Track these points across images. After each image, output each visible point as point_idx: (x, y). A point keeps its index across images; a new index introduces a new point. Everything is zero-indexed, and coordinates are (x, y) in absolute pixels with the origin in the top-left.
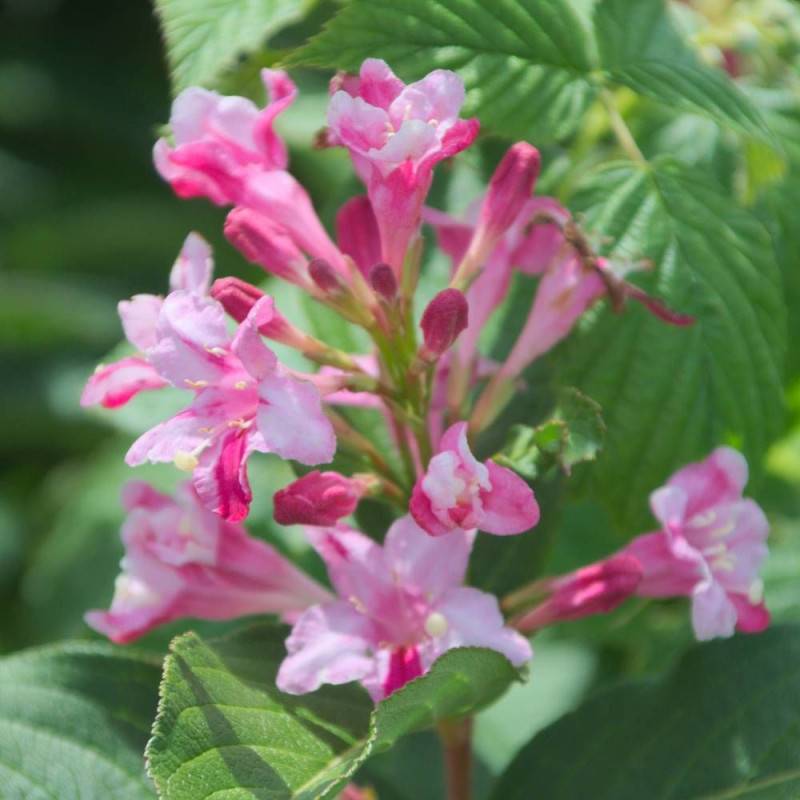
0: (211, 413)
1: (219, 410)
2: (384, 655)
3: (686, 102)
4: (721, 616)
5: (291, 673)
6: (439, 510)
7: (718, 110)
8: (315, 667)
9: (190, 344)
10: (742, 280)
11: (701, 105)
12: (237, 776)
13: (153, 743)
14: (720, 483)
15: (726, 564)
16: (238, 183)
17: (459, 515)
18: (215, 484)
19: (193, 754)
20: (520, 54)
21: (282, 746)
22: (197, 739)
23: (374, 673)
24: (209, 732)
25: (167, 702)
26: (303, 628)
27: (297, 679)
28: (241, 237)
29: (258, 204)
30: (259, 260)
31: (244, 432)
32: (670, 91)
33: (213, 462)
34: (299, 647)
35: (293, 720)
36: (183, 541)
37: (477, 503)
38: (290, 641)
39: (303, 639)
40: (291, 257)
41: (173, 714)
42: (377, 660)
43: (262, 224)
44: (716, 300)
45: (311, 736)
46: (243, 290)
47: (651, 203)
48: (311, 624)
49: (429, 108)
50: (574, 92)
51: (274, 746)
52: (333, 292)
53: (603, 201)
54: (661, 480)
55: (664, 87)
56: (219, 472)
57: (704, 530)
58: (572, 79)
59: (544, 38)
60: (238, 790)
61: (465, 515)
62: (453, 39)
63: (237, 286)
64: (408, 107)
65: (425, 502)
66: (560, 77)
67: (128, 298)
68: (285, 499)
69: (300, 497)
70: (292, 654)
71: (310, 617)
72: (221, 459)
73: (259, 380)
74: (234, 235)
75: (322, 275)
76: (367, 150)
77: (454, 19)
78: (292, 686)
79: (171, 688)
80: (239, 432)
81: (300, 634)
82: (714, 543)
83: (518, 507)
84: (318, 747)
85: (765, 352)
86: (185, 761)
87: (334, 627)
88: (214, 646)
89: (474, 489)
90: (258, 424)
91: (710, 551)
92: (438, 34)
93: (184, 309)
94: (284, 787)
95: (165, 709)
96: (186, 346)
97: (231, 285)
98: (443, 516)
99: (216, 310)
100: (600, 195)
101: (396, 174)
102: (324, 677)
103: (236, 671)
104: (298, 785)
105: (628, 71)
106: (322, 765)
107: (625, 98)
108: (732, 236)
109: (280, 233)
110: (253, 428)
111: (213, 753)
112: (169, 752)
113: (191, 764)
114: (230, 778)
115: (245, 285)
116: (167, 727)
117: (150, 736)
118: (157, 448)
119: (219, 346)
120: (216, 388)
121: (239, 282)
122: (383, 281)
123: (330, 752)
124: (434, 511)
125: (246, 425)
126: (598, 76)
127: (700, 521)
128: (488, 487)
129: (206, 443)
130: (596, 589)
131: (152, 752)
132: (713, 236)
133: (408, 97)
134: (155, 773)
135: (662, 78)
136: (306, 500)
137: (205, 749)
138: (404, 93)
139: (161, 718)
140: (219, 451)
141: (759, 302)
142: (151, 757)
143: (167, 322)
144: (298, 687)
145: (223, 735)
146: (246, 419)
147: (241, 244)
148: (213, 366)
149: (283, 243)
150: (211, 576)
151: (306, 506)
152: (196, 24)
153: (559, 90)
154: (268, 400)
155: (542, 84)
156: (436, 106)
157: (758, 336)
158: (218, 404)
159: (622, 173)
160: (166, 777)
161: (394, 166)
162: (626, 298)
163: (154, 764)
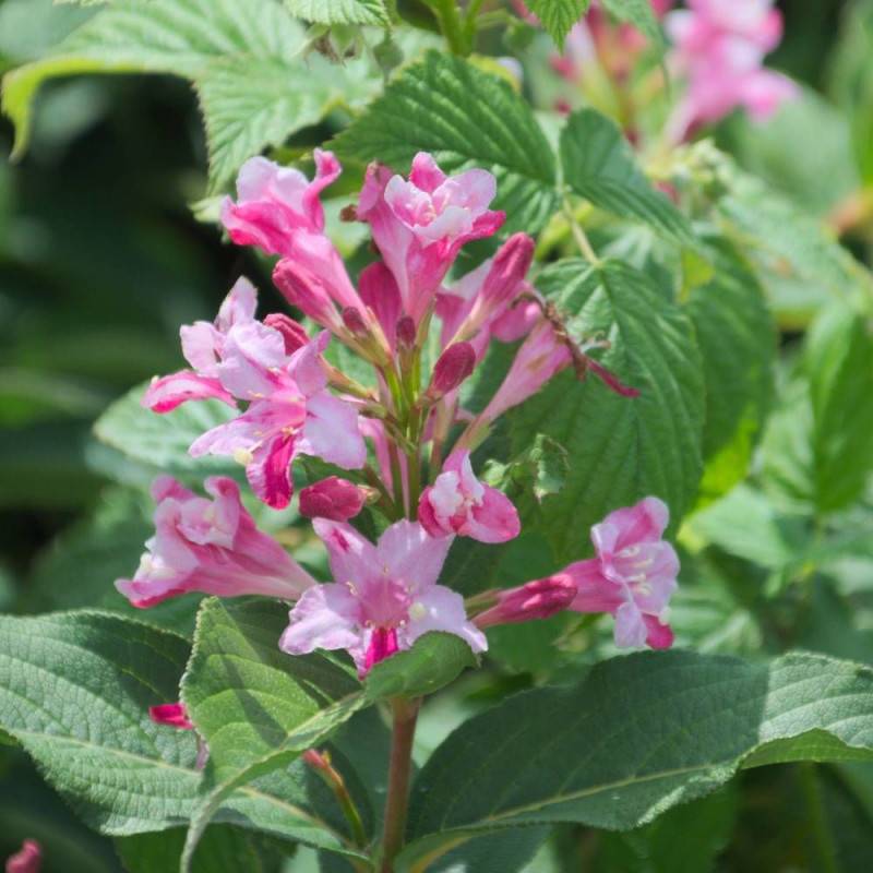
0: (263, 421)
1: (270, 418)
2: (368, 633)
3: (631, 214)
4: (636, 633)
5: (293, 638)
6: (439, 517)
7: (658, 223)
8: (311, 635)
9: (252, 362)
10: (672, 362)
11: (642, 216)
12: (248, 714)
13: (188, 677)
14: (646, 524)
15: (645, 590)
16: (287, 238)
17: (456, 522)
18: (264, 477)
19: (215, 690)
20: (502, 163)
21: (280, 695)
22: (219, 679)
23: (360, 645)
24: (227, 675)
25: (199, 646)
26: (305, 602)
27: (296, 643)
28: (286, 283)
29: (300, 256)
30: (298, 303)
31: (291, 438)
32: (620, 205)
33: (264, 460)
34: (300, 619)
35: (289, 678)
36: (206, 526)
37: (470, 515)
38: (292, 613)
39: (303, 612)
40: (323, 303)
41: (203, 657)
42: (362, 636)
43: (304, 274)
44: (647, 375)
45: (302, 692)
46: (289, 325)
47: (599, 292)
48: (311, 600)
49: (465, 198)
50: (542, 200)
51: (275, 695)
52: (360, 334)
53: (560, 288)
54: (599, 517)
55: (614, 200)
56: (268, 468)
57: (628, 561)
58: (541, 188)
59: (521, 152)
60: (247, 725)
61: (463, 523)
62: (450, 145)
63: (285, 322)
64: (448, 195)
65: (430, 508)
66: (532, 185)
67: (190, 323)
68: (310, 495)
69: (322, 495)
70: (294, 623)
71: (311, 595)
72: (270, 459)
73: (308, 398)
74: (280, 280)
75: (352, 320)
76: (413, 225)
77: (452, 130)
78: (290, 648)
79: (202, 636)
80: (285, 437)
81: (302, 607)
82: (637, 572)
83: (503, 522)
84: (307, 700)
85: (686, 421)
86: (209, 695)
87: (330, 604)
88: (230, 611)
89: (470, 504)
90: (304, 432)
91: (633, 578)
92: (438, 140)
93: (248, 334)
94: (281, 728)
95: (199, 652)
96: (249, 365)
97: (281, 320)
98: (444, 522)
99: (276, 338)
100: (557, 284)
101: (433, 247)
102: (317, 644)
103: (246, 634)
104: (292, 727)
105: (586, 187)
106: (310, 715)
107: (585, 208)
108: (663, 324)
109: (316, 283)
110: (301, 435)
111: (230, 693)
112: (198, 687)
113: (214, 698)
114: (241, 713)
115: (291, 321)
116: (199, 665)
117: (185, 671)
118: (216, 444)
119: (276, 366)
120: (269, 400)
121: (286, 318)
122: (406, 331)
123: (316, 705)
124: (437, 519)
125: (295, 432)
126: (561, 188)
127: (626, 553)
128: (481, 503)
129: (259, 444)
130: (535, 599)
131: (185, 685)
132: (648, 324)
133: (449, 186)
134: (188, 701)
135: (611, 191)
136: (328, 499)
137: (224, 688)
138: (445, 183)
139: (194, 659)
140: (268, 451)
141: (684, 381)
142: (184, 688)
143: (235, 344)
144: (297, 650)
145: (235, 681)
146: (296, 427)
147: (286, 288)
148: (270, 383)
149: (319, 291)
150: (226, 557)
151: (326, 502)
152: (230, 121)
153: (531, 196)
154: (315, 413)
155: (518, 188)
156: (471, 197)
157: (681, 408)
158: (270, 414)
159: (576, 267)
160: (195, 705)
161: (432, 241)
162: (588, 369)
163: (187, 693)
